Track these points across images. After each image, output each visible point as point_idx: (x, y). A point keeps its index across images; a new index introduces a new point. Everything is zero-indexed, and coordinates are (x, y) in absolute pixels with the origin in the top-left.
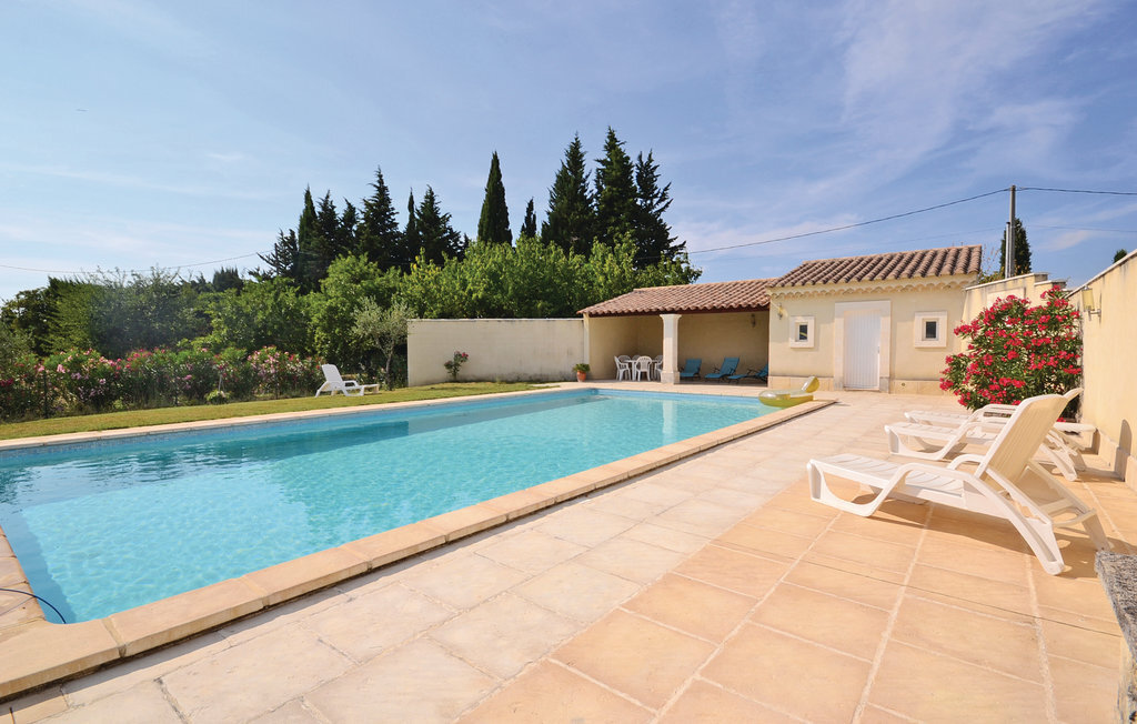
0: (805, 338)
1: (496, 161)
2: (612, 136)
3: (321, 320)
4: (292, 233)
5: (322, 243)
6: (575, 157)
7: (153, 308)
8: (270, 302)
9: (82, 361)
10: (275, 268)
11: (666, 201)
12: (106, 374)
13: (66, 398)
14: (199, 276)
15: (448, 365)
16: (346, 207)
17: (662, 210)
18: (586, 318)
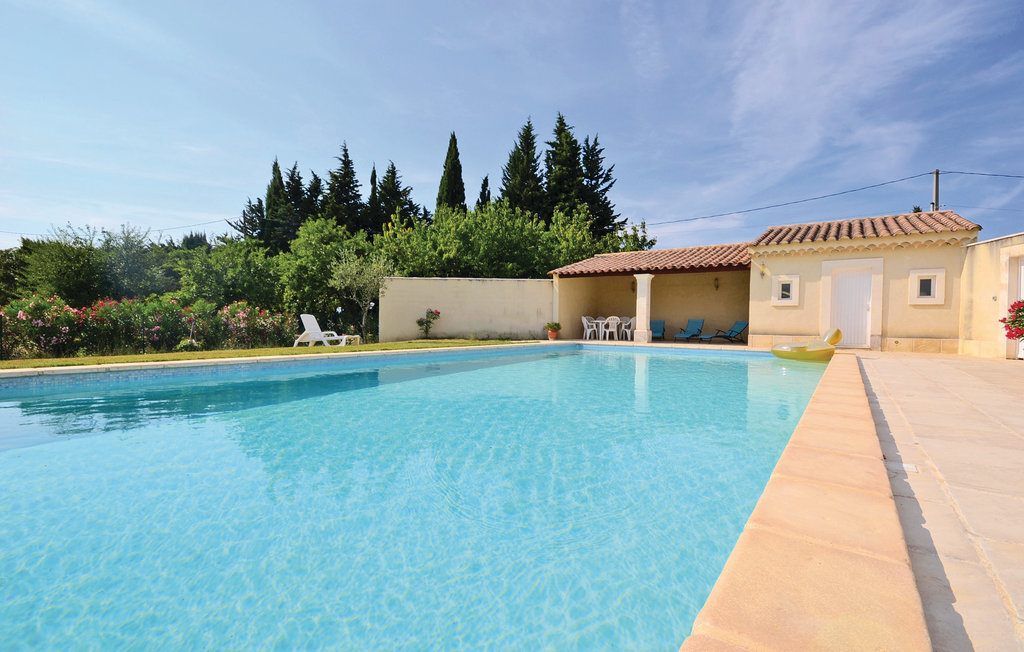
0: (788, 297)
1: (453, 141)
2: (561, 121)
3: (290, 279)
4: (260, 201)
5: (289, 210)
6: (527, 139)
7: (122, 265)
8: (240, 260)
9: (44, 308)
10: (242, 234)
11: (610, 182)
12: (69, 322)
13: (27, 347)
14: (169, 239)
15: (420, 323)
16: (312, 178)
17: (606, 189)
18: (556, 279)
